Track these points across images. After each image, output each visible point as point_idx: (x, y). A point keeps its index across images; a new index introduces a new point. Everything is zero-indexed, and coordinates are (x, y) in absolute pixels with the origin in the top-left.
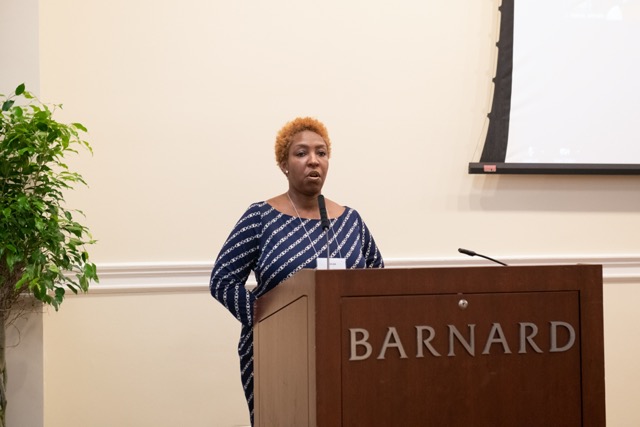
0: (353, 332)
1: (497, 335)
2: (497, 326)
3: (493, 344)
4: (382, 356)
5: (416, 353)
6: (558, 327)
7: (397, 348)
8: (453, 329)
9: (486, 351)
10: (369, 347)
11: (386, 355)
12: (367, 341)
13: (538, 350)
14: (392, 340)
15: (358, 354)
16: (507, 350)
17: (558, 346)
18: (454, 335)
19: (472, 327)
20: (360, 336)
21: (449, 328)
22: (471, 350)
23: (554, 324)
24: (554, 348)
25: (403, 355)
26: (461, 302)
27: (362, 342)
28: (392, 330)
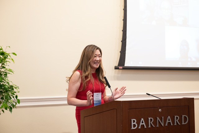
0: (132, 120)
1: (169, 120)
2: (169, 117)
3: (168, 122)
4: (140, 128)
5: (148, 126)
6: (184, 117)
7: (144, 125)
8: (158, 118)
9: (166, 125)
10: (136, 124)
11: (141, 127)
12: (136, 123)
13: (179, 124)
14: (142, 122)
15: (134, 127)
16: (172, 124)
17: (184, 123)
18: (158, 120)
19: (163, 117)
20: (134, 121)
21: (157, 118)
22: (163, 125)
23: (183, 116)
24: (183, 123)
25: (145, 127)
26: (160, 110)
27: (135, 123)
28: (142, 119)
